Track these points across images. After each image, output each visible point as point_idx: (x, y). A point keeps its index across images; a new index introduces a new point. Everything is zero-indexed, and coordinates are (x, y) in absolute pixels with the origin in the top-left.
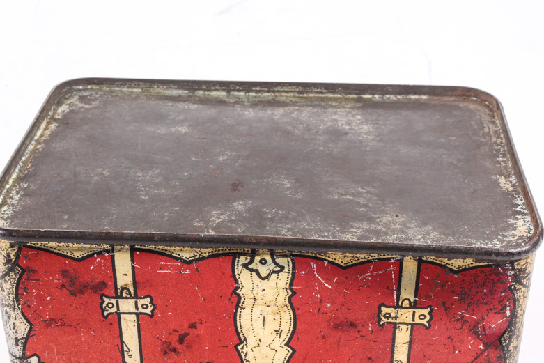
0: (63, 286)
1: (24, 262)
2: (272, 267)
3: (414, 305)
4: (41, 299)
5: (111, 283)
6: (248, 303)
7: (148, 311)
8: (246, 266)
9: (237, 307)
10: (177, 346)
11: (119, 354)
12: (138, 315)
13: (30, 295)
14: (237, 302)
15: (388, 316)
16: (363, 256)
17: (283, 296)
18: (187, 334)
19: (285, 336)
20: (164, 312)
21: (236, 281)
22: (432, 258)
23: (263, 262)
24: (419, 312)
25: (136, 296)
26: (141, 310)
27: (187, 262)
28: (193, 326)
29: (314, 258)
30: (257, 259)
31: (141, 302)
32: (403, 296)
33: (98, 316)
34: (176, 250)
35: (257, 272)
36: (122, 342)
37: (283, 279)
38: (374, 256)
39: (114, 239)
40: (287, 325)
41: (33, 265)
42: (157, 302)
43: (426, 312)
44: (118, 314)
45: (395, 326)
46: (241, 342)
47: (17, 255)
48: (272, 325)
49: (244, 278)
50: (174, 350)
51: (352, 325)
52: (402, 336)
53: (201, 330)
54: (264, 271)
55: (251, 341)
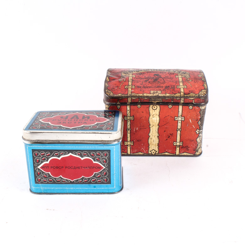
0: (189, 148)
1: (195, 152)
2: (152, 152)
3: (127, 145)
4: (193, 145)
5: (180, 148)
6: (157, 144)
7: (174, 142)
8: (157, 152)
9: (158, 144)
10: (170, 135)
11: (181, 134)
12: (176, 142)
13: (195, 146)
14: (159, 145)
15: (132, 143)
16: (137, 154)
17: (150, 146)
18: (168, 138)
19: (150, 138)
20: (172, 142)
21: (158, 149)
22: (125, 154)
23: (153, 153)
24: (126, 144)
25: (176, 145)
26: (176, 143)
27: (166, 152)
28: (167, 140)
29: (145, 153)
30: (155, 153)
31: (175, 144)
32: (129, 147)
33: (184, 142)
34: (168, 154)
35: (155, 151)
36: (180, 136)
37: (150, 149)
38: (135, 154)
39: (179, 156)
40: (150, 140)
41: (193, 151)
42: (173, 144)
43: (125, 144)
44: (180, 142)
45: (130, 141)
46: (158, 136)
47: (196, 153)
48: (152, 140)
49: (157, 150)
50: (171, 134)
51: (138, 141)
52: (129, 139)
53: (165, 139)
54: (153, 151)
55: (156, 137)
